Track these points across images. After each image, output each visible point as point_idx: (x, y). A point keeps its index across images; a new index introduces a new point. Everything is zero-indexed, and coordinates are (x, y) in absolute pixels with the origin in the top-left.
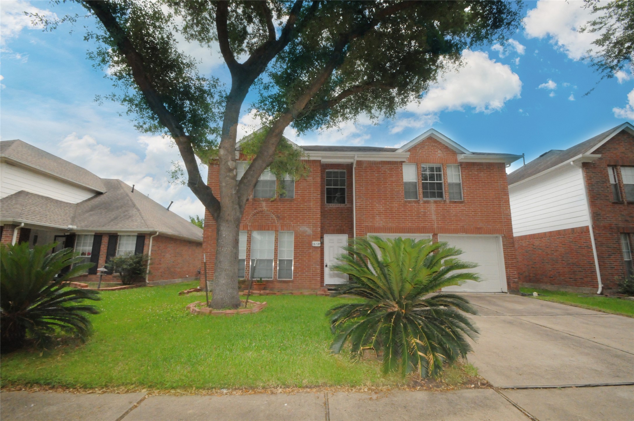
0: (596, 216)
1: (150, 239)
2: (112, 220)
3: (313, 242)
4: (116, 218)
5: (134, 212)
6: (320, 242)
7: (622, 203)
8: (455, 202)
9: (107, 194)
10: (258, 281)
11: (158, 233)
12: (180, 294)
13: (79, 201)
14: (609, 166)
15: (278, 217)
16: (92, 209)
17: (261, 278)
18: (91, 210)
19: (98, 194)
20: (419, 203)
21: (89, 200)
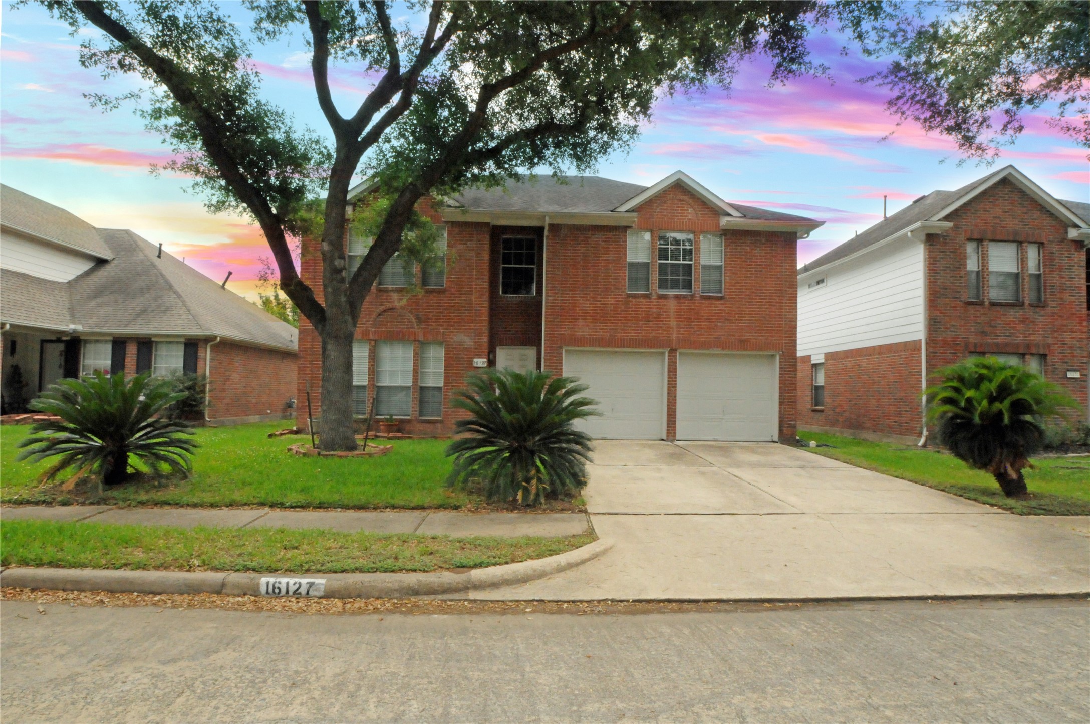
0: (933, 323)
1: (206, 348)
2: (138, 315)
3: (475, 360)
4: (144, 311)
5: (171, 299)
6: (485, 360)
7: (982, 303)
8: (709, 298)
9: (115, 262)
10: (387, 420)
11: (219, 339)
12: (270, 436)
13: (71, 277)
14: (970, 240)
15: (418, 318)
16: (98, 292)
17: (391, 416)
18: (96, 297)
19: (101, 262)
20: (650, 298)
21: (87, 274)
